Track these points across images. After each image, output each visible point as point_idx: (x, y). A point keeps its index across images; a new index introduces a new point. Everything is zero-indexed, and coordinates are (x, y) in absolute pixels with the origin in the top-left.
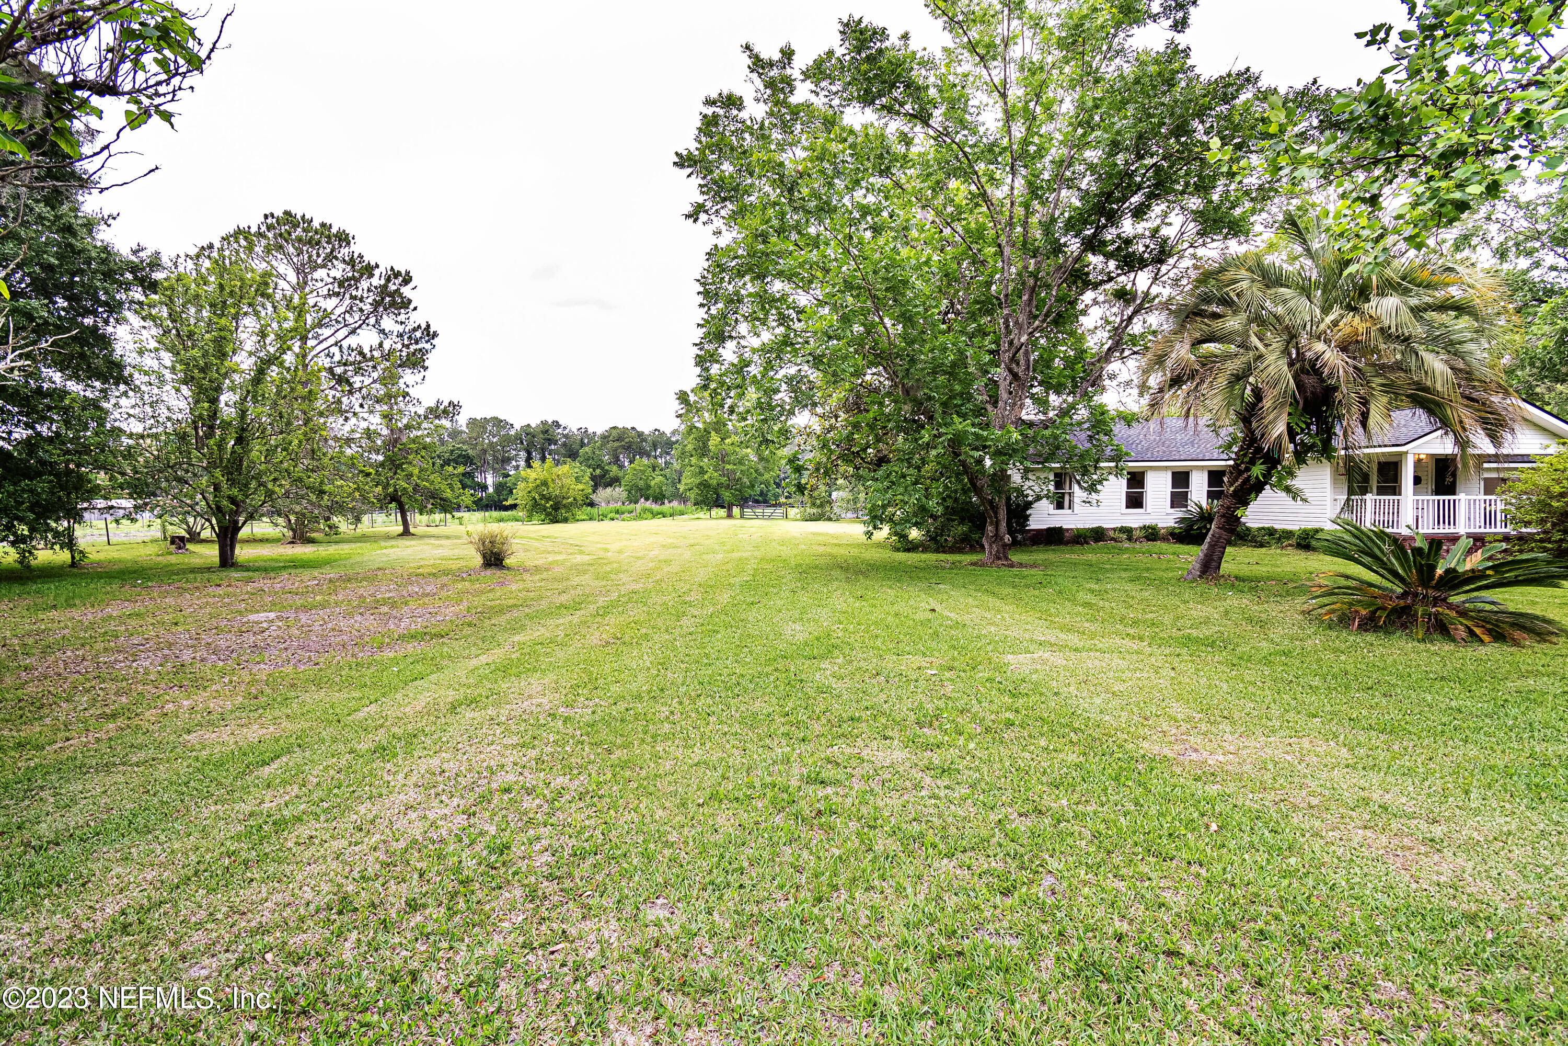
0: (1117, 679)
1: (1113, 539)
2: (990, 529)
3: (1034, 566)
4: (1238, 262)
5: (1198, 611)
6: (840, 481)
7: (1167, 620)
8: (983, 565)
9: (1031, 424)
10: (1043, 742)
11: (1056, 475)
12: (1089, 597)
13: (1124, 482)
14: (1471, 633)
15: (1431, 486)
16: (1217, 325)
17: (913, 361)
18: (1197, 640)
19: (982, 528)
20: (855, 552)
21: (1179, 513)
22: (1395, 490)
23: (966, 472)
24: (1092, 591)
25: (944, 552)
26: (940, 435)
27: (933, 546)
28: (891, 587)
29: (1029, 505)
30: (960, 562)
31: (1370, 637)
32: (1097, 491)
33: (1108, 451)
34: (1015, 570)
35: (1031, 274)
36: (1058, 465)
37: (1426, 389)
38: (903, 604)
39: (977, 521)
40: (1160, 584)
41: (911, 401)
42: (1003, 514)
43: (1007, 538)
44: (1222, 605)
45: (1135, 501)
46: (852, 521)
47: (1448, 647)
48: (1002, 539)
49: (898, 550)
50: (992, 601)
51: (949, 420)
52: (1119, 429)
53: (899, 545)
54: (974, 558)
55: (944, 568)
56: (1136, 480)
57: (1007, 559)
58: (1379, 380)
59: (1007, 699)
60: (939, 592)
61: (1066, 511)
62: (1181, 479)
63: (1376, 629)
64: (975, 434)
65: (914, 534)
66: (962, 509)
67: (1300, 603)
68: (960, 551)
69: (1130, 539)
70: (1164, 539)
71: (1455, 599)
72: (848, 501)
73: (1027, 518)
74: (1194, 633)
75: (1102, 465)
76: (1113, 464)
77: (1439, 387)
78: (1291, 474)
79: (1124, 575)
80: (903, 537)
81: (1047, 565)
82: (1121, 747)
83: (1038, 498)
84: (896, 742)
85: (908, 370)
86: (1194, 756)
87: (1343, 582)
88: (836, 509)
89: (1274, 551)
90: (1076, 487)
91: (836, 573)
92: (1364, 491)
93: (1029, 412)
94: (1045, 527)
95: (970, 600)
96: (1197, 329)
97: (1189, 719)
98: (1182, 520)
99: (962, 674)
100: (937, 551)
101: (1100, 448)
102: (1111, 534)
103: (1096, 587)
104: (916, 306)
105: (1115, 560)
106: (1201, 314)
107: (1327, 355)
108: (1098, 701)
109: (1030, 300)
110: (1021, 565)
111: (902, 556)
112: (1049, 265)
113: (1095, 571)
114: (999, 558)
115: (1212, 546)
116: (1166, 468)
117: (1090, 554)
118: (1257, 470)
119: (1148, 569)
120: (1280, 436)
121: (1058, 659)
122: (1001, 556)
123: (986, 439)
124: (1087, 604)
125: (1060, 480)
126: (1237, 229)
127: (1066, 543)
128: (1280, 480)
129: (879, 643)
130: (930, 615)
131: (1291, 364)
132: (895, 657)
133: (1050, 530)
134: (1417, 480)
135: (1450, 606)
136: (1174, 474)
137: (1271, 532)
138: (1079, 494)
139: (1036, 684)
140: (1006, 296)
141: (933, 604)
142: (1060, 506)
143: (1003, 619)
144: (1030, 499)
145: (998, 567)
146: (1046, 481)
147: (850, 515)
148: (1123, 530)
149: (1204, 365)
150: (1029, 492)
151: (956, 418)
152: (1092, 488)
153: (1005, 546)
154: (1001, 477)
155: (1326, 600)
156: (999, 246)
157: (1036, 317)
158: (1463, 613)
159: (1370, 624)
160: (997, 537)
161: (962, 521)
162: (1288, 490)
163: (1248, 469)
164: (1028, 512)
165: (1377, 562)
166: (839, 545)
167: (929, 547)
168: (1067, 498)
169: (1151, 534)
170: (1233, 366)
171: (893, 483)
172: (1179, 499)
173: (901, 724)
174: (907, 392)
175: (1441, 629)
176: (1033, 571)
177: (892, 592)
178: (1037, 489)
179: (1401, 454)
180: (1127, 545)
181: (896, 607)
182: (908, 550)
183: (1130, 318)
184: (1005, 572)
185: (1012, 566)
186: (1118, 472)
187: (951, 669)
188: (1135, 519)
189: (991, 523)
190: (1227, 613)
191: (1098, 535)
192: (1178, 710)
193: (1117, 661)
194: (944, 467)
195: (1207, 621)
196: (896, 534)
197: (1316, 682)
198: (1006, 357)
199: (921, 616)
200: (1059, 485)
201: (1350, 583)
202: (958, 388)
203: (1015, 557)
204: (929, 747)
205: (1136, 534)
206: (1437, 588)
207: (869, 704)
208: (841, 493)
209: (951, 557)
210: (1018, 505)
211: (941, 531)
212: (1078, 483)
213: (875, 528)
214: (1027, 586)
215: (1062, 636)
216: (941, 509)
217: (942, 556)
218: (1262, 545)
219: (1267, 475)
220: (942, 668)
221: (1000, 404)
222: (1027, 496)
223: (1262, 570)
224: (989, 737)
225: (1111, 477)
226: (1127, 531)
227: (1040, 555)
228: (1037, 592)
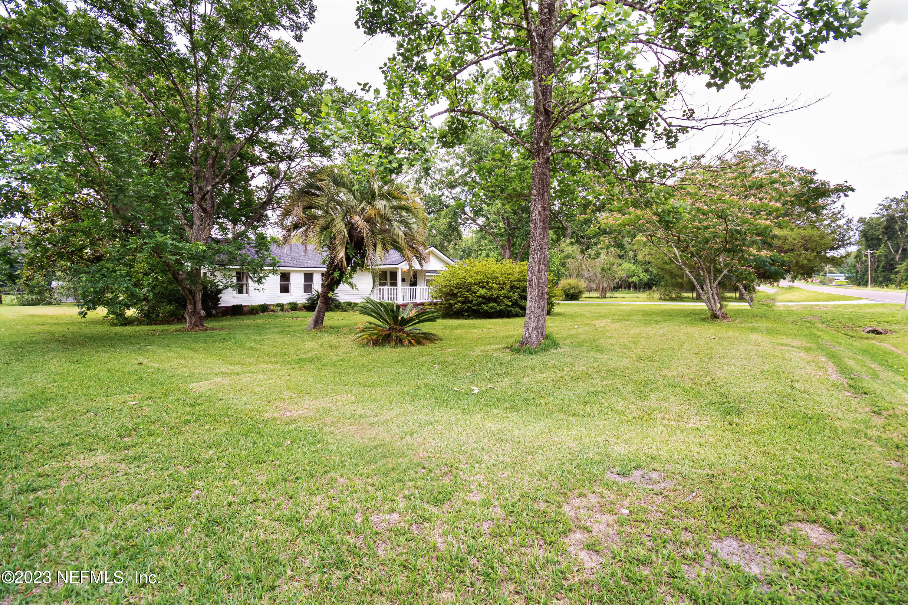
0: (257, 385)
1: (273, 311)
2: (190, 307)
3: (222, 329)
4: (323, 170)
5: (308, 345)
6: (59, 273)
7: (292, 351)
8: (185, 331)
9: (217, 241)
10: (207, 427)
11: (237, 273)
12: (253, 344)
13: (278, 278)
14: (410, 342)
15: (409, 283)
16: (315, 199)
17: (121, 190)
18: (305, 360)
19: (185, 307)
20: (75, 328)
21: (307, 296)
22: (395, 284)
23: (170, 270)
24: (255, 341)
25: (156, 324)
26: (146, 243)
27: (146, 320)
28: (105, 352)
29: (220, 291)
30: (167, 330)
31: (376, 348)
32: (262, 283)
33: (268, 260)
34: (208, 333)
35: (214, 148)
36: (238, 267)
37: (396, 242)
38: (115, 362)
39: (182, 303)
40: (293, 334)
41: (121, 218)
42: (199, 298)
43: (203, 313)
44: (320, 341)
45: (285, 289)
46: (71, 305)
47: (403, 349)
48: (199, 313)
49: (116, 325)
50: (188, 353)
51: (152, 234)
52: (273, 247)
53: (116, 321)
54: (179, 327)
55: (153, 335)
56: (285, 277)
57: (203, 326)
58: (379, 236)
59: (188, 409)
60: (147, 351)
61: (244, 295)
62: (308, 277)
63: (379, 345)
64: (172, 244)
65: (131, 312)
66: (170, 295)
67: (352, 337)
68: (169, 323)
69: (282, 310)
70: (300, 309)
71: (407, 329)
72: (69, 289)
73: (218, 300)
74: (304, 356)
75: (265, 268)
76: (271, 268)
77: (400, 241)
78: (351, 277)
79: (276, 330)
80: (121, 315)
81: (230, 328)
82: (252, 418)
83: (226, 287)
84: (100, 451)
85: (117, 196)
86: (289, 414)
87: (369, 325)
88: (56, 296)
89: (350, 313)
90: (250, 281)
91: (55, 345)
92: (385, 284)
93: (215, 233)
94: (231, 305)
95: (172, 354)
96: (306, 202)
97: (290, 398)
98: (309, 299)
99: (158, 400)
100: (149, 324)
101: (263, 258)
102: (272, 307)
103: (258, 338)
104: (122, 153)
105: (272, 322)
106: (308, 193)
107: (359, 223)
108: (245, 398)
109: (213, 165)
110: (213, 329)
111: (119, 329)
112: (226, 145)
113: (260, 329)
114: (196, 326)
115: (319, 312)
116: (301, 271)
117: (259, 320)
118: (336, 274)
119: (289, 326)
120: (342, 258)
121: (226, 381)
122: (199, 324)
123: (181, 249)
124: (251, 348)
125: (240, 276)
126: (325, 153)
127: (245, 314)
128: (347, 279)
129: (91, 391)
130: (138, 367)
131: (346, 225)
132: (104, 399)
133: (234, 306)
134: (403, 280)
135: (404, 332)
136: (305, 274)
137: (349, 304)
138: (252, 285)
139: (209, 396)
140: (196, 158)
141: (141, 359)
142: (240, 292)
143: (194, 363)
144: (220, 287)
145: (196, 331)
146: (230, 277)
147: (70, 300)
148: (278, 305)
149: (309, 220)
150: (219, 283)
151: (157, 233)
152: (260, 281)
153: (201, 317)
154: (194, 274)
155: (362, 334)
156: (191, 125)
157: (217, 176)
158: (408, 335)
159: (376, 343)
160: (195, 312)
161: (170, 302)
162: (350, 284)
163: (332, 274)
164: (220, 296)
165: (379, 316)
166: (59, 324)
167: (143, 321)
168: (245, 287)
169: (294, 307)
170: (322, 222)
171: (104, 276)
172: (308, 288)
173: (105, 440)
174: (117, 211)
175: (400, 342)
176: (220, 332)
177: (106, 355)
178: (224, 281)
179: (397, 269)
180: (281, 313)
181: (109, 365)
182: (125, 325)
183: (276, 187)
184: (201, 334)
185: (206, 330)
186: (274, 272)
187: (149, 398)
188: (285, 299)
189: (190, 303)
190: (322, 344)
191: (264, 309)
192: (286, 394)
193: (261, 376)
194: (153, 265)
195: (312, 350)
196: (114, 313)
197: (351, 370)
198: (198, 197)
199: (130, 368)
200: (239, 279)
201: (373, 326)
202: (160, 213)
203: (208, 325)
204: (127, 448)
205: (286, 307)
206: (400, 325)
207: (78, 432)
208: (61, 283)
209: (159, 327)
210: (212, 292)
211: (153, 309)
212: (251, 278)
213: (89, 309)
214: (214, 342)
215: (231, 367)
216: (151, 294)
217: (154, 327)
218: (346, 311)
219: (341, 276)
220: (143, 399)
221: (195, 227)
222: (218, 286)
223: (343, 323)
224: (172, 433)
225: (271, 275)
226: (281, 306)
227: (227, 322)
228: (220, 345)
